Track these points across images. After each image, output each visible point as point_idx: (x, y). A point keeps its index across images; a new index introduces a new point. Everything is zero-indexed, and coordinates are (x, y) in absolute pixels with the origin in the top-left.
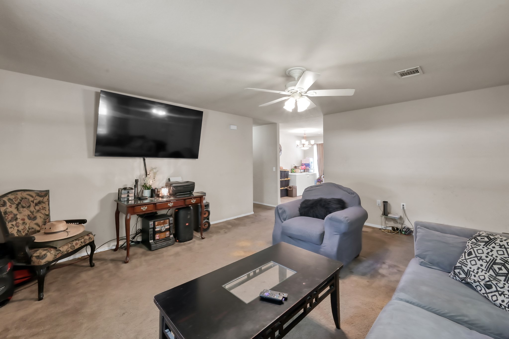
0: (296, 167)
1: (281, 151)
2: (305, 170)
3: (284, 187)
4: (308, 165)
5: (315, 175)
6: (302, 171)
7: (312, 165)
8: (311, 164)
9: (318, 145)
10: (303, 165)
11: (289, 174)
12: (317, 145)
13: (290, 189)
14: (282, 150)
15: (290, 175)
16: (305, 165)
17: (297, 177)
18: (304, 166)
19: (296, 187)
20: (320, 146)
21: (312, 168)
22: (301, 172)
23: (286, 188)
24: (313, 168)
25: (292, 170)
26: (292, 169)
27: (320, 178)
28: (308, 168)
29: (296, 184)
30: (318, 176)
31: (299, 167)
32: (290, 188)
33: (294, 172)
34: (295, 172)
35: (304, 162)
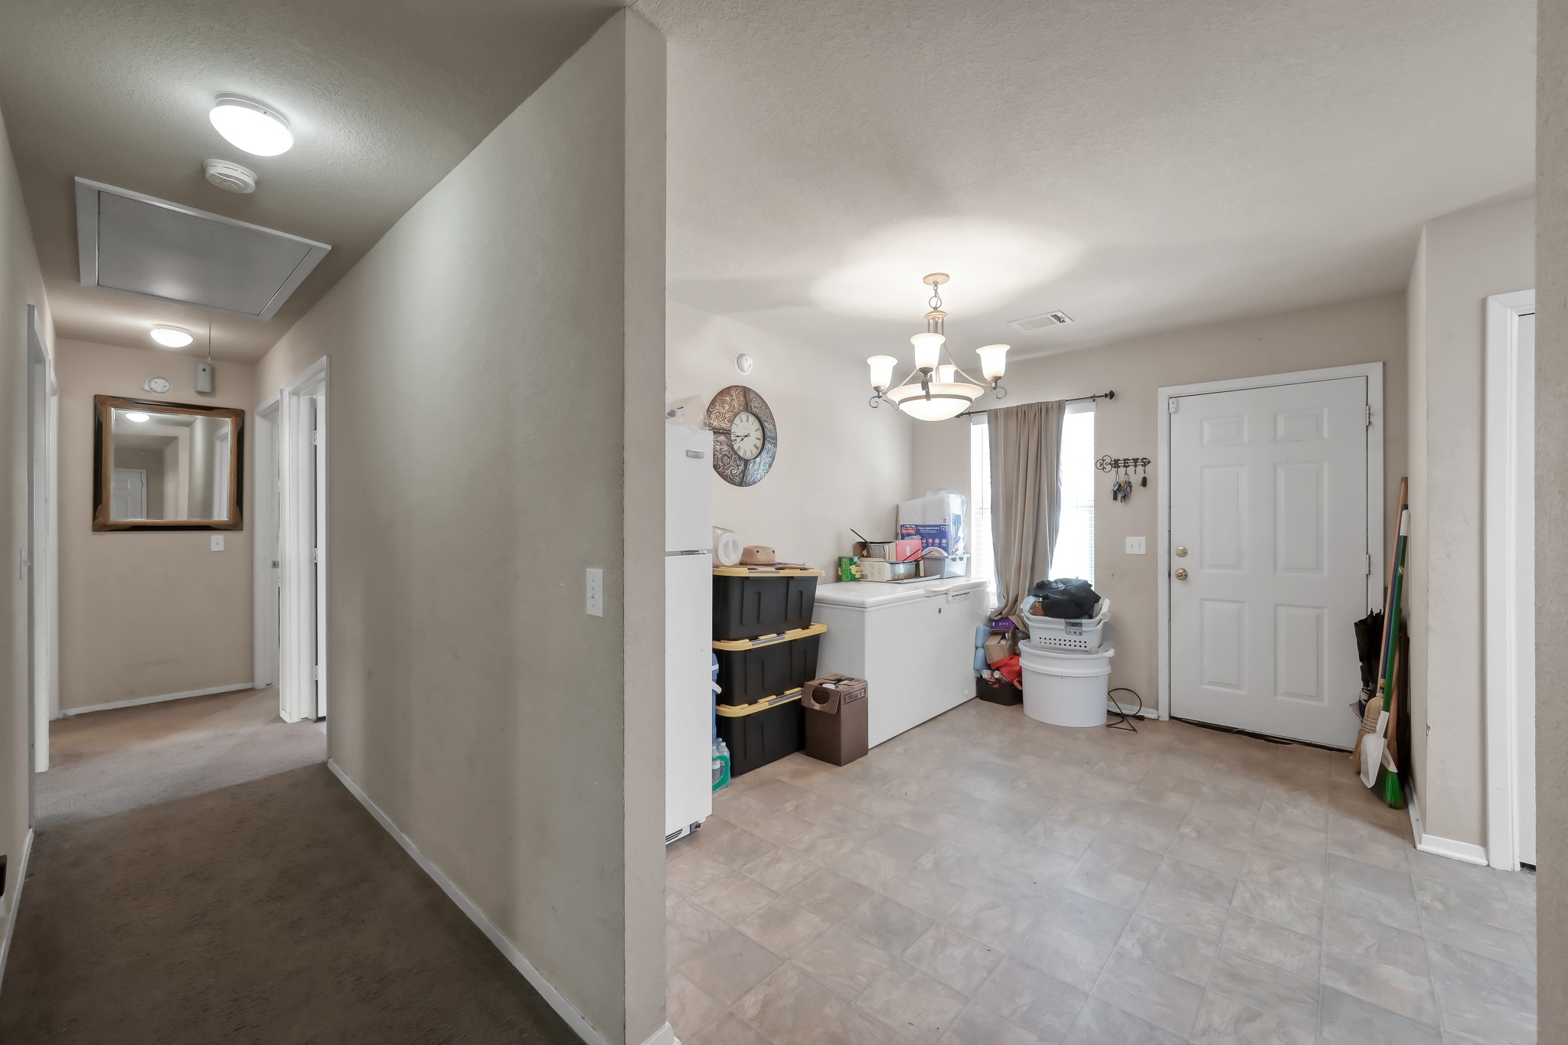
0: (863, 548)
1: (768, 446)
2: (920, 568)
3: (779, 693)
4: (935, 535)
5: (974, 591)
6: (901, 569)
7: (961, 534)
8: (952, 530)
9: (996, 416)
10: (909, 535)
11: (822, 591)
12: (993, 416)
13: (817, 707)
14: (775, 438)
15: (823, 601)
16: (918, 532)
17: (871, 620)
18: (911, 545)
19: (865, 690)
20: (1013, 423)
21: (960, 552)
22: (896, 580)
23: (793, 694)
24: (967, 550)
25: (839, 562)
26: (840, 559)
27: (1009, 612)
28: (935, 551)
29: (863, 674)
30: (993, 602)
31: (887, 547)
32: (821, 695)
33: (854, 579)
34: (863, 578)
35: (911, 518)
